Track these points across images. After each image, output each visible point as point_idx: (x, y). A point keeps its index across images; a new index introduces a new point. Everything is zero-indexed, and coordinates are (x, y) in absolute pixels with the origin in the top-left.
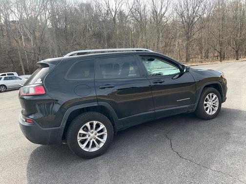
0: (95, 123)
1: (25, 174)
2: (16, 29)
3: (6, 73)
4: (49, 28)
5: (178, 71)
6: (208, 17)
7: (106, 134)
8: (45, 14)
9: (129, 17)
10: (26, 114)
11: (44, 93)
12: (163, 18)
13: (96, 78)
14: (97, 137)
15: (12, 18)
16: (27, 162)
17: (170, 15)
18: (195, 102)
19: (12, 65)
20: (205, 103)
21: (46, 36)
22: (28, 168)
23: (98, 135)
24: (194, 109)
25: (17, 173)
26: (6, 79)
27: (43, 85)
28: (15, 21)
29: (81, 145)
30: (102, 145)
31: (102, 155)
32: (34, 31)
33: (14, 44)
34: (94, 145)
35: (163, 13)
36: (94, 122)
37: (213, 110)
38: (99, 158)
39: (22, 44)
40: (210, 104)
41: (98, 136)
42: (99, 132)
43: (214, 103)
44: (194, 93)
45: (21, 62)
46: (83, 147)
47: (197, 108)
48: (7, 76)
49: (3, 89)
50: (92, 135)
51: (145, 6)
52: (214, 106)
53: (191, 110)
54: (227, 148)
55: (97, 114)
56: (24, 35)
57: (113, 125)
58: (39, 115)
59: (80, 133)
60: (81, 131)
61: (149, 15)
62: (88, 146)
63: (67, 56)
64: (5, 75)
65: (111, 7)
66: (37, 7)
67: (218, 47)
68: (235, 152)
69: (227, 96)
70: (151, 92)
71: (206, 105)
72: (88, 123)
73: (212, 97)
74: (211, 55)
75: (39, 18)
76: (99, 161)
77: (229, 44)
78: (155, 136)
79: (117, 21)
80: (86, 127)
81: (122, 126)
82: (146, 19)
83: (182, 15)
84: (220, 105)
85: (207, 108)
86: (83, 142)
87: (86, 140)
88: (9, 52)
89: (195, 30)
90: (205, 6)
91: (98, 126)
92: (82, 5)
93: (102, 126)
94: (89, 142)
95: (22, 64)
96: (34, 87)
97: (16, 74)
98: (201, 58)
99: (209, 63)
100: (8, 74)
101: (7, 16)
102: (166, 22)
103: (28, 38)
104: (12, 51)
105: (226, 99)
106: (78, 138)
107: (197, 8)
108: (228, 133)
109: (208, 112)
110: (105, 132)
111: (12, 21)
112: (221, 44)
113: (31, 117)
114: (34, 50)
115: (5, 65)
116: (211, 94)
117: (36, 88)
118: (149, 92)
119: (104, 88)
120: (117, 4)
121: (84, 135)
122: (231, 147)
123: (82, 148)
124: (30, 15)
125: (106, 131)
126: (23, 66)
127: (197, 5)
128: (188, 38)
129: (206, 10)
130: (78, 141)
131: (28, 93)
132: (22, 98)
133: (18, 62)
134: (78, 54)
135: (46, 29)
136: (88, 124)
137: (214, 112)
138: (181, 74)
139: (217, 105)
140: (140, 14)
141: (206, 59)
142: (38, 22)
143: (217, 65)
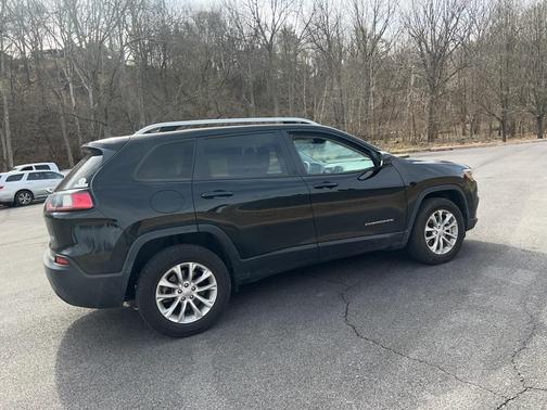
0: (192, 266)
1: (52, 364)
2: (56, 68)
3: (33, 165)
4: (128, 67)
5: (369, 164)
6: (480, 41)
7: (216, 288)
8: (121, 35)
9: (302, 41)
10: (57, 247)
11: (92, 205)
12: (379, 45)
13: (196, 177)
14: (195, 295)
15: (48, 44)
16: (59, 342)
17: (394, 37)
18: (406, 227)
19: (48, 147)
20: (427, 229)
21: (122, 83)
22: (59, 353)
23: (197, 290)
24: (404, 243)
25: (36, 363)
26: (32, 177)
27: (88, 191)
28: (55, 51)
29: (163, 311)
30: (206, 311)
31: (206, 330)
32: (93, 73)
33: (52, 102)
34: (189, 311)
35: (377, 33)
36: (191, 264)
37: (445, 244)
38: (200, 336)
39: (70, 101)
40: (438, 232)
41: (199, 293)
42: (200, 285)
43: (448, 231)
44: (401, 210)
45: (67, 140)
46: (167, 313)
47: (409, 240)
48: (34, 171)
49: (25, 198)
50: (185, 290)
51: (339, 18)
52: (449, 237)
53: (398, 243)
54: (453, 320)
55: (196, 249)
56: (74, 82)
57: (231, 271)
58: (81, 250)
59: (162, 287)
60: (164, 282)
61: (348, 38)
62: (176, 312)
63: (139, 134)
64: (31, 168)
65: (263, 21)
66: (102, 20)
67: (498, 110)
68: (466, 326)
69: (478, 216)
70: (309, 205)
71: (429, 234)
72: (179, 266)
73: (444, 217)
74: (483, 126)
75: (107, 44)
76: (199, 342)
77: (523, 102)
78: (320, 295)
79: (279, 50)
80: (173, 274)
81: (249, 274)
82: (341, 47)
83: (420, 39)
84: (461, 235)
85: (433, 241)
86: (167, 304)
87: (174, 299)
88: (40, 119)
89: (451, 70)
90: (472, 17)
91: (199, 272)
92: (200, 16)
93: (207, 274)
94: (180, 305)
95: (68, 145)
96: (73, 194)
97: (53, 167)
98: (464, 134)
99: (480, 143)
100: (37, 168)
101: (37, 40)
102: (387, 52)
103: (83, 88)
104: (49, 116)
105: (475, 221)
106: (157, 295)
107: (455, 20)
108: (465, 292)
109: (433, 248)
110: (214, 286)
111: (49, 51)
112: (505, 103)
113: (65, 252)
114: (95, 114)
115: (31, 146)
116: (441, 212)
117: (76, 196)
118: (305, 206)
119: (211, 197)
120: (277, 15)
121: (170, 291)
122: (459, 318)
123: (166, 316)
124: (87, 39)
125: (215, 283)
126: (69, 150)
127: (453, 15)
128: (434, 89)
129: (474, 27)
130: (158, 301)
131: (61, 205)
132: (48, 216)
133: (60, 140)
134: (163, 129)
135: (122, 67)
136: (177, 269)
137: (448, 249)
138: (376, 170)
139: (455, 234)
140: (328, 36)
141: (474, 136)
142: (106, 53)
143: (494, 148)
